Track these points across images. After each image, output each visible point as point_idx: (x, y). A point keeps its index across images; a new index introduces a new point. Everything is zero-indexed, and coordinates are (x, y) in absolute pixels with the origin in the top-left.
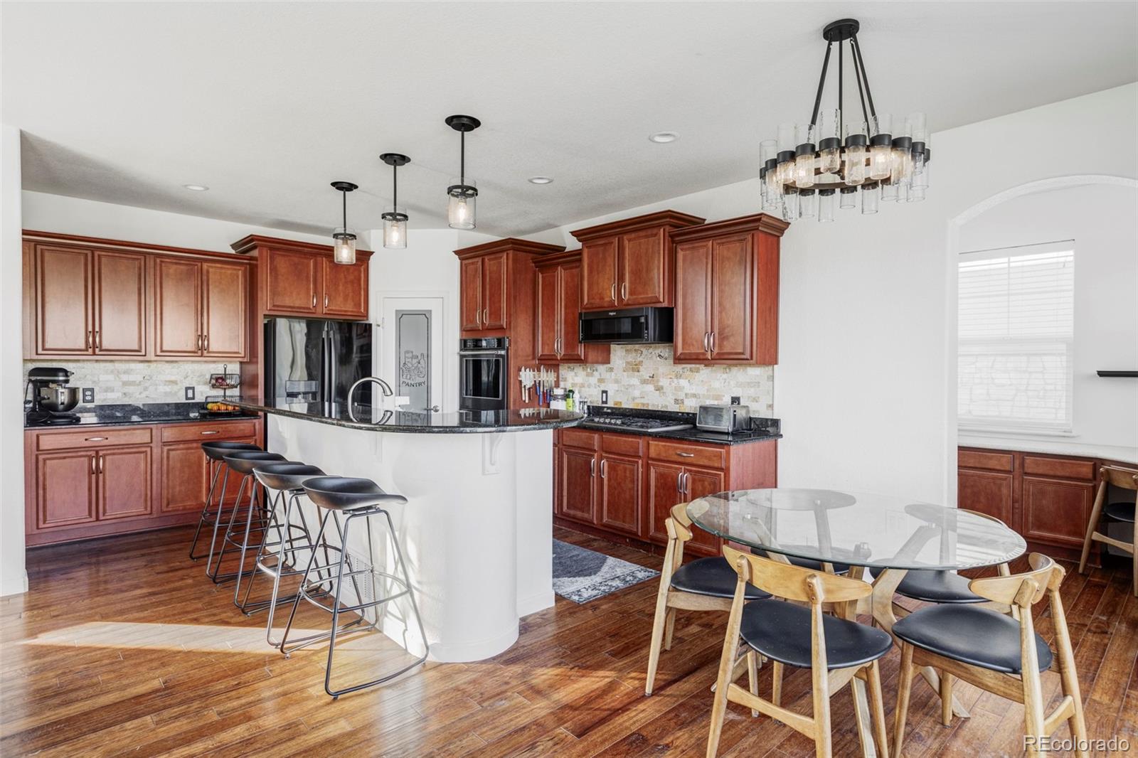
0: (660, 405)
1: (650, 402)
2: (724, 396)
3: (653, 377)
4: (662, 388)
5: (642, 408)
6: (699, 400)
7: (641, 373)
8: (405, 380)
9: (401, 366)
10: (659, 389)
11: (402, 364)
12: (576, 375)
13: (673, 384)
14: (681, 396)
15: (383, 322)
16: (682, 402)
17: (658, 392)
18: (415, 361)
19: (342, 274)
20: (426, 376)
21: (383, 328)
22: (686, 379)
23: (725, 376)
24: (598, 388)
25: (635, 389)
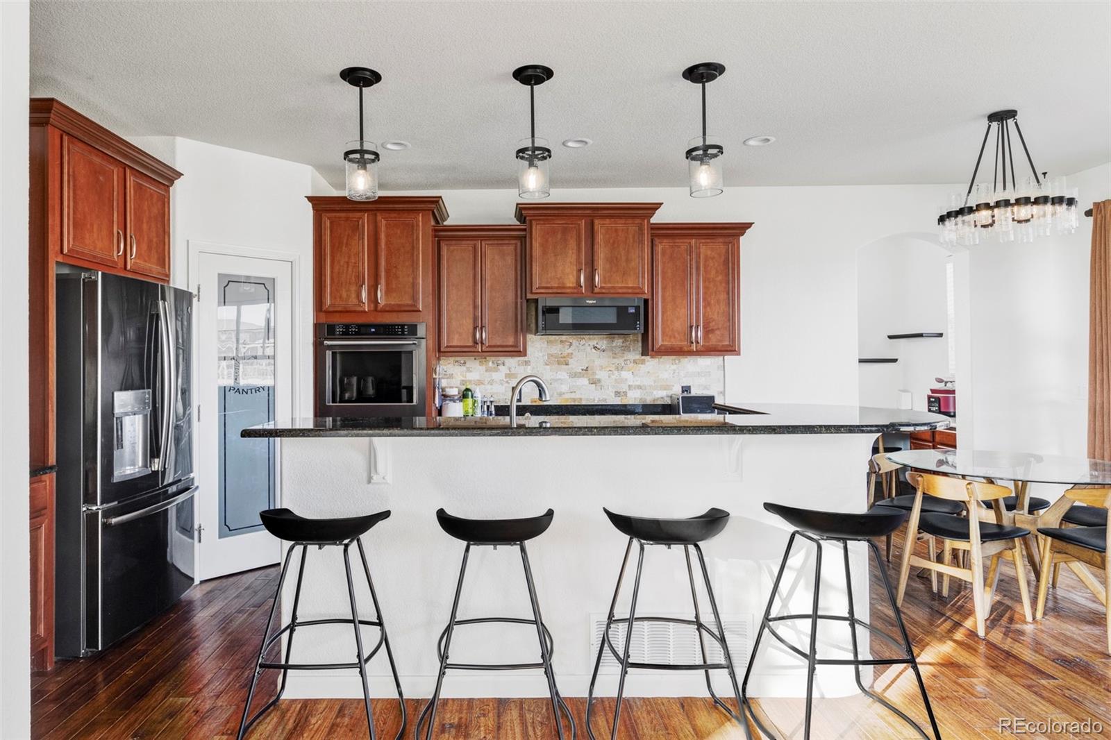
0: (597, 399)
1: (583, 397)
2: (673, 386)
3: (586, 370)
4: (599, 381)
5: (573, 404)
6: (645, 391)
7: (570, 366)
10: (594, 382)
12: (469, 370)
13: (613, 377)
14: (624, 388)
16: (625, 393)
17: (594, 385)
19: (146, 204)
22: (629, 371)
23: (674, 367)
24: (507, 385)
25: (561, 384)
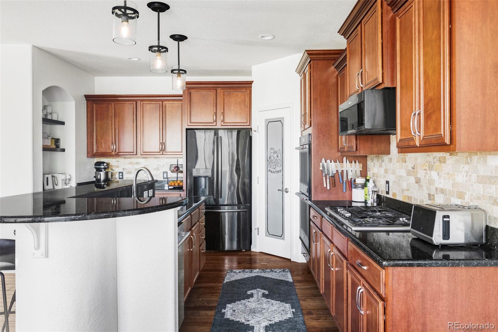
3: (414, 169)
4: (420, 180)
7: (407, 163)
8: (270, 169)
9: (268, 159)
10: (418, 182)
11: (268, 158)
13: (427, 177)
15: (258, 129)
17: (417, 185)
18: (275, 155)
19: (233, 99)
20: (282, 166)
21: (258, 132)
22: (436, 170)
24: (384, 178)
